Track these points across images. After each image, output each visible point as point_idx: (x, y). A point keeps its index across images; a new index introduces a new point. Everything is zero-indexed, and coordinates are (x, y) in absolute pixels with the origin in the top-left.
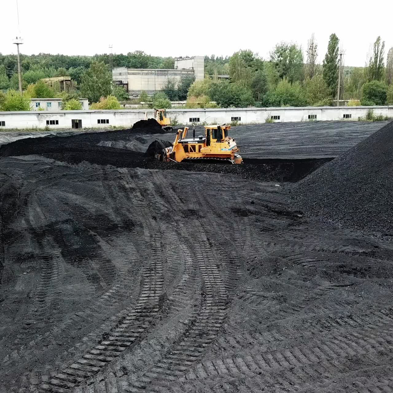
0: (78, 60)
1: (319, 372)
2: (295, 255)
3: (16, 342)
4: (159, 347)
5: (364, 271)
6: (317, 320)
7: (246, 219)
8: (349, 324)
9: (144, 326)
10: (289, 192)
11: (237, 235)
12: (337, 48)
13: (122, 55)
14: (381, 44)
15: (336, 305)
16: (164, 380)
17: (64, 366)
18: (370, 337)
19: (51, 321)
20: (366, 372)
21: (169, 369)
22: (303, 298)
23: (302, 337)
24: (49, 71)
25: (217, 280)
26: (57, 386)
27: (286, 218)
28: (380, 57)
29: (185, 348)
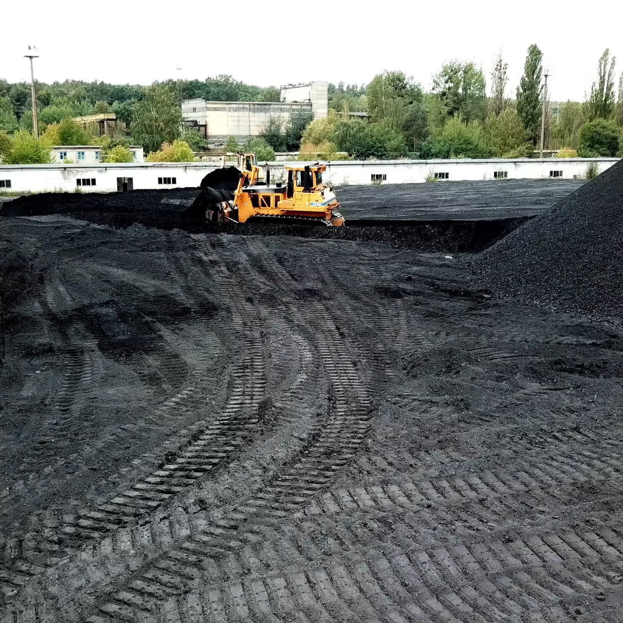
0: (127, 89)
1: (529, 504)
2: (481, 348)
3: (22, 468)
4: (260, 471)
5: (595, 369)
6: (522, 433)
7: (399, 302)
8: (575, 440)
9: (234, 443)
10: (468, 266)
11: (386, 323)
12: (539, 67)
13: (197, 82)
14: (610, 62)
15: (551, 413)
16: (269, 517)
17: (100, 500)
18: (612, 457)
19: (80, 438)
20: (607, 503)
21: (277, 501)
22: (498, 405)
23: (497, 455)
24: (80, 107)
25: (353, 382)
26: (89, 528)
27: (464, 300)
28: (608, 82)
29: (302, 471)
